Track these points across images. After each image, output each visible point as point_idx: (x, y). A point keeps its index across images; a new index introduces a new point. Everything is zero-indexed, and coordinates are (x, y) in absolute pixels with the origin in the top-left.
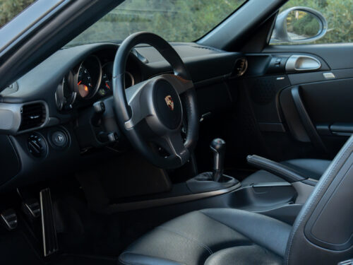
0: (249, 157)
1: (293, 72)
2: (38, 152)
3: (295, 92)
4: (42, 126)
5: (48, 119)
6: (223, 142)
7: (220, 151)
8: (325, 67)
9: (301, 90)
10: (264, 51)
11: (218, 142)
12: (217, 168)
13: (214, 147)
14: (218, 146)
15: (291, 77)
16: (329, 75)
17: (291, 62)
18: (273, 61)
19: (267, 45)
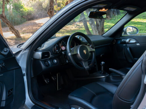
0: (110, 69)
1: (128, 43)
2: (47, 65)
3: (128, 49)
4: (49, 58)
5: (51, 56)
6: (104, 63)
7: (103, 65)
8: (137, 42)
9: (130, 48)
10: (121, 37)
11: (102, 63)
12: (102, 70)
13: (101, 64)
14: (103, 64)
15: (127, 45)
16: (138, 44)
17: (127, 40)
18: (123, 40)
19: (121, 36)
